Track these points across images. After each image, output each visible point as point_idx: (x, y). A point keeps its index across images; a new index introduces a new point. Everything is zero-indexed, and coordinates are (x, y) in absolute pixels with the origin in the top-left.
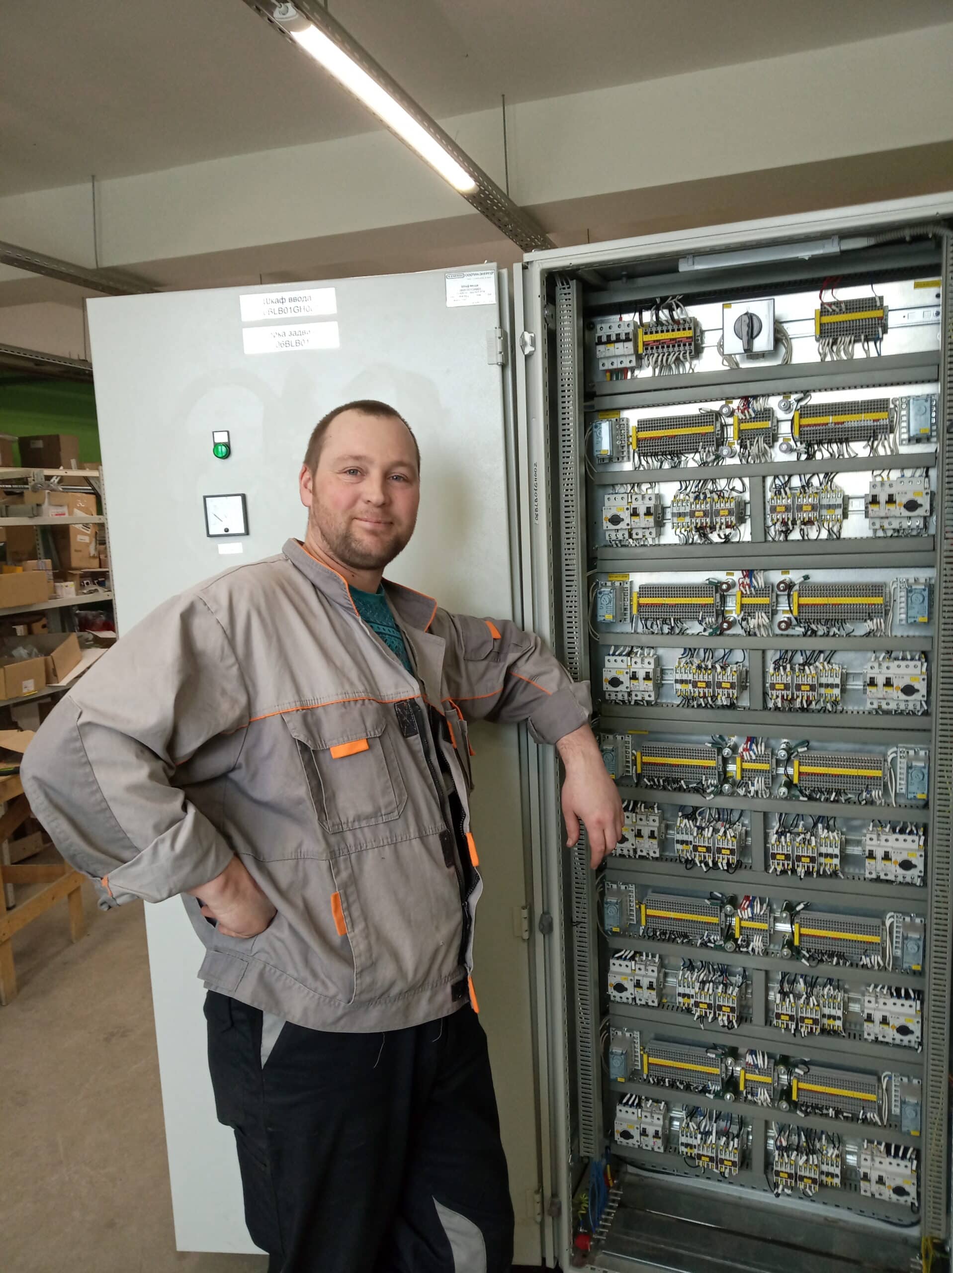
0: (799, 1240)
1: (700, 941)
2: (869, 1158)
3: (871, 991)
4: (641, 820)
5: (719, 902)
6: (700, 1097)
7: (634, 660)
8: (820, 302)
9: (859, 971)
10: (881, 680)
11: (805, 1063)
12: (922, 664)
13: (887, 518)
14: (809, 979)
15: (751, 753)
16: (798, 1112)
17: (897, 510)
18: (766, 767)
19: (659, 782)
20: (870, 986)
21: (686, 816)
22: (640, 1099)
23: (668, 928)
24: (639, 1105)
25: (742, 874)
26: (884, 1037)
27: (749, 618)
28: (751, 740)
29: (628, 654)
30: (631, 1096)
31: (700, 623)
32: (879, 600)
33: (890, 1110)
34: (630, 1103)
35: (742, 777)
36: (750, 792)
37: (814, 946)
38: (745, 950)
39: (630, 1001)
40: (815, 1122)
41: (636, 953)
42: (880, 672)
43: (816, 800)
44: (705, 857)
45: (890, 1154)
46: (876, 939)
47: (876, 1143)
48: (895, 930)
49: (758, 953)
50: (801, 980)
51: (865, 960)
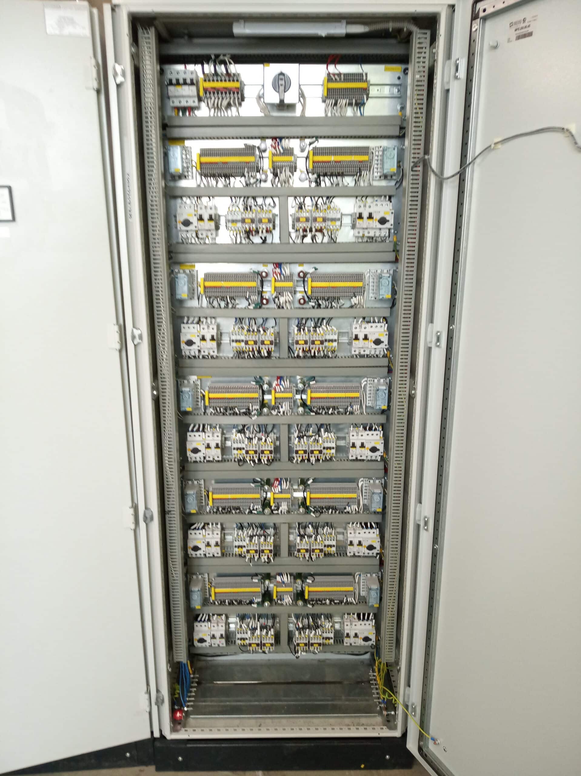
0: (307, 678)
1: (248, 511)
2: (349, 624)
3: (350, 526)
4: (209, 436)
5: (259, 484)
6: (249, 607)
7: (202, 326)
8: (327, 72)
9: (344, 516)
10: (361, 336)
11: (311, 575)
12: (385, 325)
13: (367, 229)
14: (314, 524)
15: (281, 386)
16: (309, 605)
17: (375, 224)
18: (289, 395)
19: (220, 410)
20: (349, 524)
21: (239, 432)
22: (209, 616)
23: (227, 505)
24: (209, 620)
25: (276, 465)
26: (358, 553)
27: (280, 296)
28: (280, 378)
29: (198, 323)
30: (203, 615)
31: (247, 300)
32: (359, 284)
33: (359, 594)
34: (203, 619)
35: (275, 403)
36: (280, 412)
37: (318, 504)
38: (276, 512)
39: (202, 556)
40: (318, 609)
41: (205, 524)
42: (360, 331)
43: (319, 414)
44: (253, 457)
45: (360, 619)
46: (354, 495)
47: (352, 614)
48: (364, 488)
49: (284, 513)
50: (310, 526)
51: (348, 509)
